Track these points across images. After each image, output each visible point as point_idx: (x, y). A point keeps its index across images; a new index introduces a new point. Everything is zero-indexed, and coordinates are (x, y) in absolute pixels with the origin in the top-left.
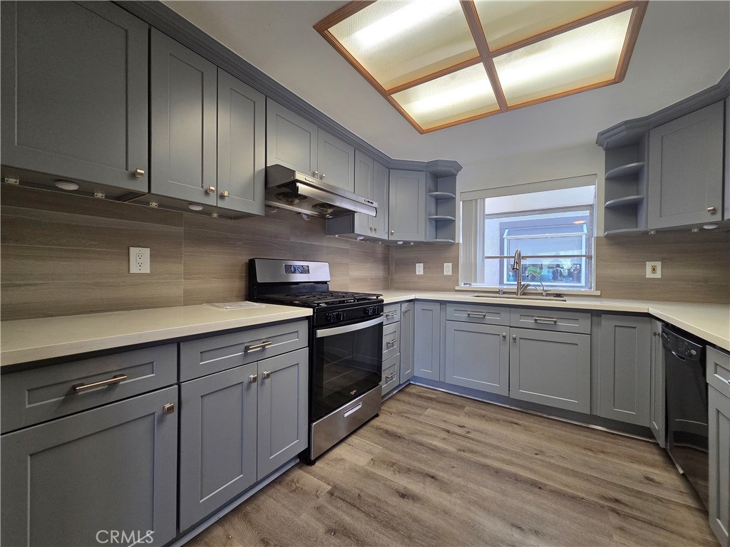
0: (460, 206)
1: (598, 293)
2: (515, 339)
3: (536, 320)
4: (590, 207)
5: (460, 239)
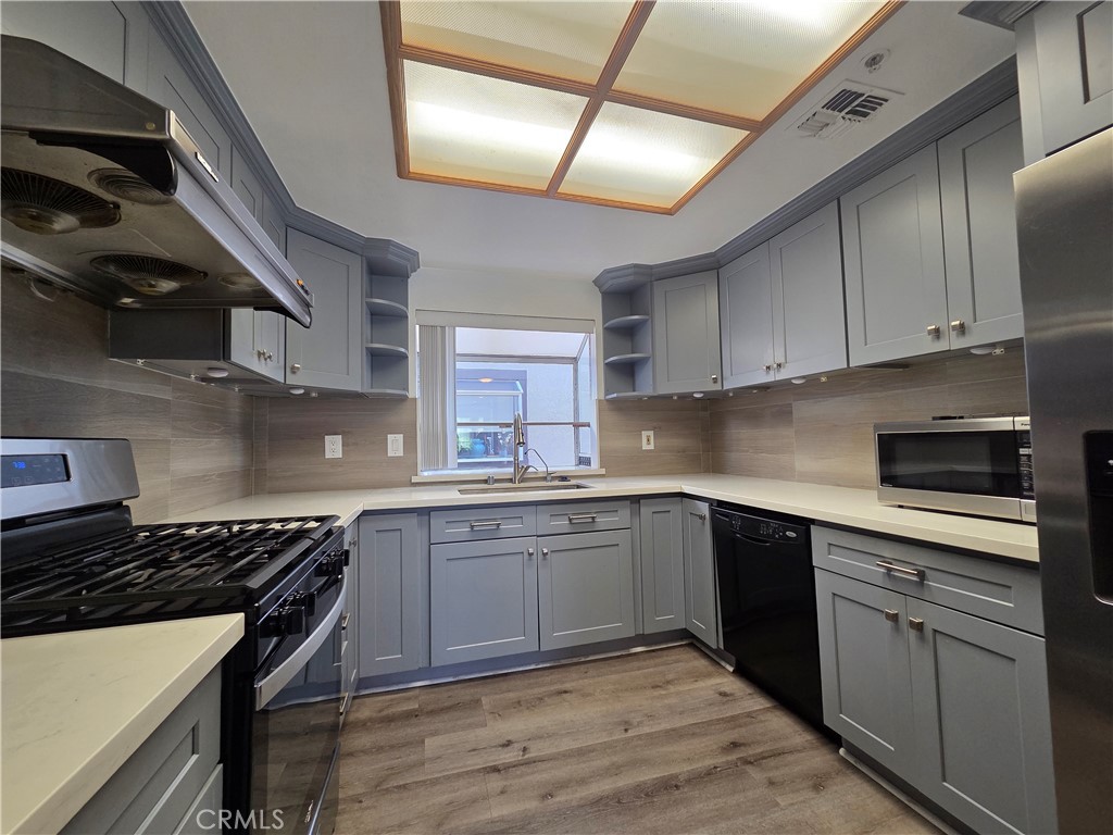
0: (415, 332)
1: (603, 471)
2: (545, 555)
3: (570, 520)
4: (574, 360)
5: (415, 390)
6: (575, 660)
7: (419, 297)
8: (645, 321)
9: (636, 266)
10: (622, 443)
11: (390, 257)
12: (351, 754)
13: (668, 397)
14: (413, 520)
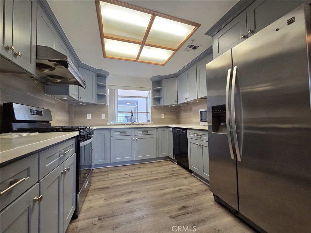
0: (108, 91)
1: (152, 123)
2: (136, 139)
3: (142, 132)
4: (147, 98)
5: (108, 104)
6: (143, 163)
7: (109, 82)
8: (161, 89)
9: (159, 76)
10: (157, 116)
11: (102, 73)
12: (93, 177)
13: (167, 106)
14: (107, 131)
